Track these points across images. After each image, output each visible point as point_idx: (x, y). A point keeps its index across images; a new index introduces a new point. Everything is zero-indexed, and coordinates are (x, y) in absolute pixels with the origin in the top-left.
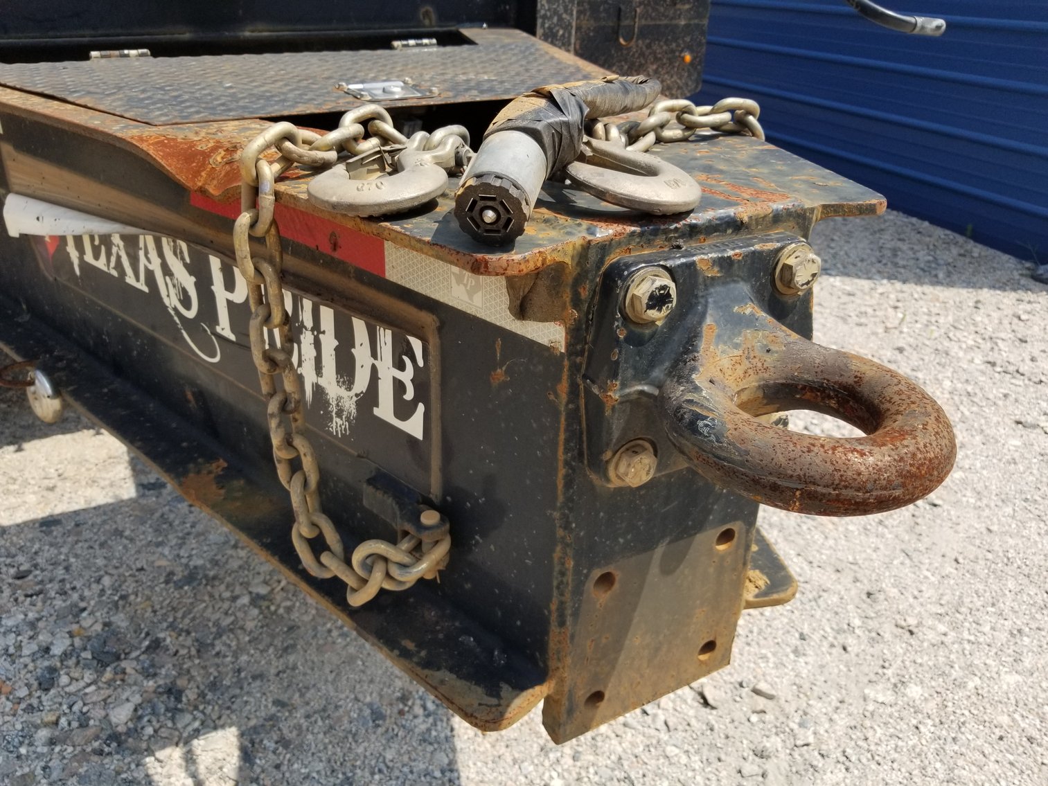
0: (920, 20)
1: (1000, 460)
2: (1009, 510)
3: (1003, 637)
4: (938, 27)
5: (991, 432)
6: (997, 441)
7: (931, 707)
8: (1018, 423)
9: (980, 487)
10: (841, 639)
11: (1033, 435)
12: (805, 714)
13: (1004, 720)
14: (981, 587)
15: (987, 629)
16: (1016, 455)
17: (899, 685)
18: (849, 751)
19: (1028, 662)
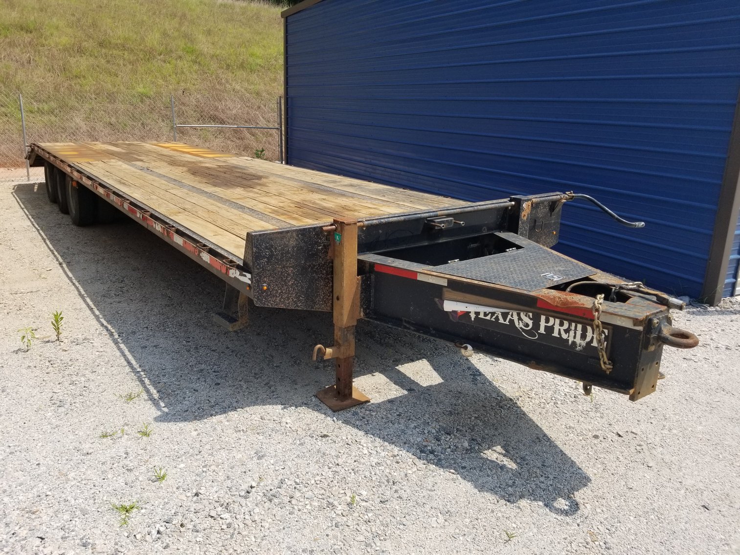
0: (637, 223)
1: (681, 371)
2: (688, 386)
3: (695, 419)
4: (643, 225)
5: (676, 362)
6: (678, 365)
7: (680, 434)
8: (684, 359)
9: (677, 379)
10: (650, 421)
11: (691, 362)
12: (647, 437)
13: (701, 436)
14: (686, 407)
15: (690, 417)
16: (686, 369)
17: (670, 430)
18: (662, 444)
19: (704, 424)
